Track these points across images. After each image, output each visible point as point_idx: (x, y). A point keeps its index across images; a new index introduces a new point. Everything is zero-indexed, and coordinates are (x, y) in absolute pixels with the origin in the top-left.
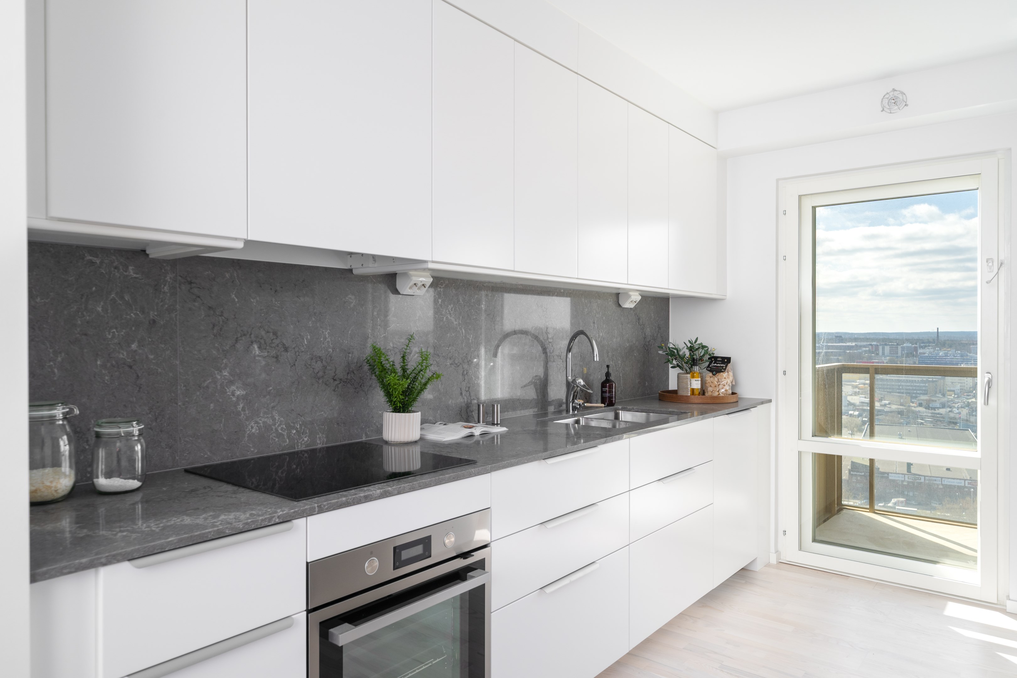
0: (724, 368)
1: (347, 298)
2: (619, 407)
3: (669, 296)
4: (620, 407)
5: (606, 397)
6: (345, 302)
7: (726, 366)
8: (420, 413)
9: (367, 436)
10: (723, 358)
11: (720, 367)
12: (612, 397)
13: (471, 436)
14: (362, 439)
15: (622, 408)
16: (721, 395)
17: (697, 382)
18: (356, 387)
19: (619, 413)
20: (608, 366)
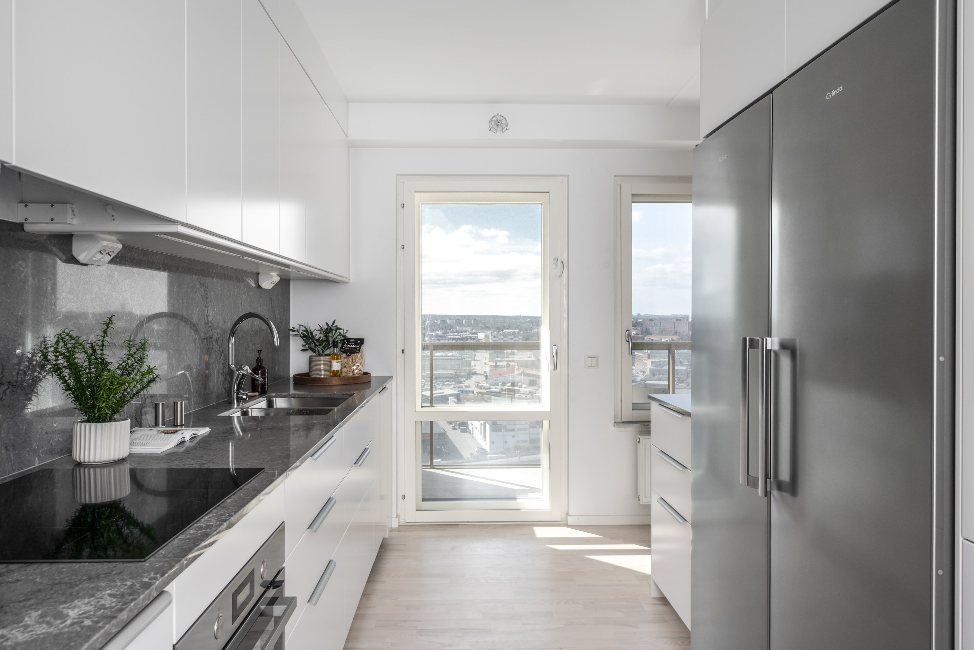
0: (358, 349)
1: (17, 265)
2: (272, 394)
3: (290, 278)
4: (274, 394)
5: (258, 385)
6: (14, 271)
7: (360, 347)
8: (129, 420)
9: (40, 460)
10: (356, 340)
11: (354, 348)
12: (265, 384)
13: (182, 443)
14: (35, 465)
15: (275, 395)
16: (356, 375)
17: (338, 364)
18: (28, 392)
19: (273, 400)
20: (259, 352)
